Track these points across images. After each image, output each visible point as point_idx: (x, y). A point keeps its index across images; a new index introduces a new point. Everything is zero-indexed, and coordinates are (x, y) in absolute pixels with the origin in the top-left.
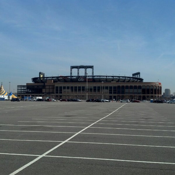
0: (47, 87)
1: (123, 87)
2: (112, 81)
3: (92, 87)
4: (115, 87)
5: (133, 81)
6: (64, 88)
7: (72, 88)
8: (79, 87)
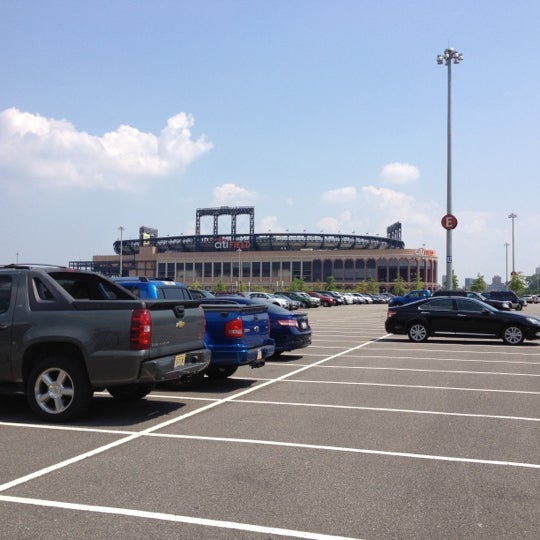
0: (141, 266)
1: (328, 262)
2: (305, 247)
3: (249, 263)
4: (307, 264)
5: (366, 247)
6: (180, 266)
7: (199, 266)
8: (217, 265)
